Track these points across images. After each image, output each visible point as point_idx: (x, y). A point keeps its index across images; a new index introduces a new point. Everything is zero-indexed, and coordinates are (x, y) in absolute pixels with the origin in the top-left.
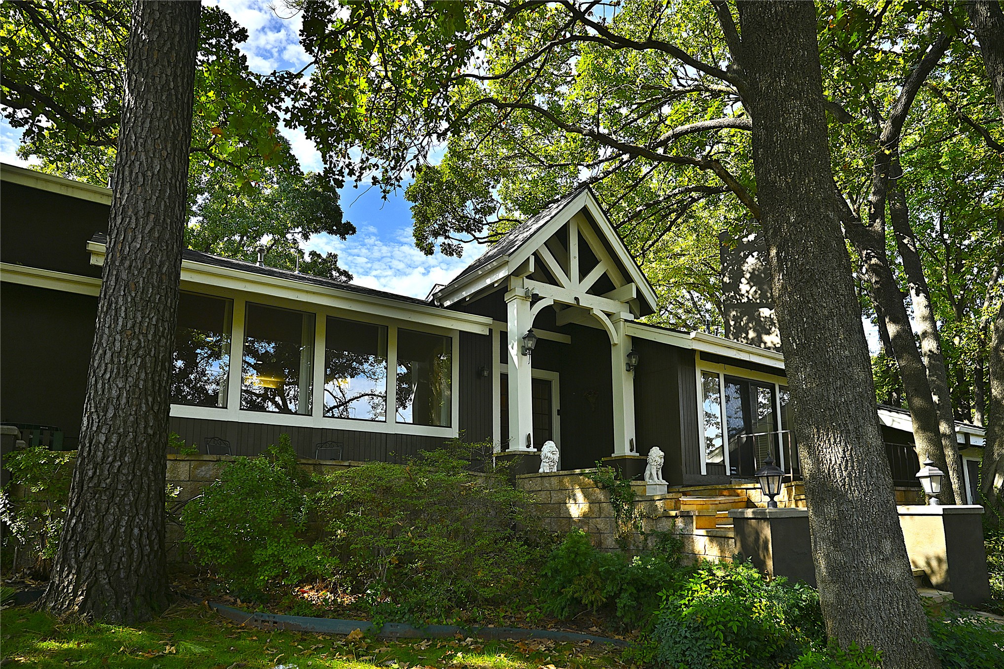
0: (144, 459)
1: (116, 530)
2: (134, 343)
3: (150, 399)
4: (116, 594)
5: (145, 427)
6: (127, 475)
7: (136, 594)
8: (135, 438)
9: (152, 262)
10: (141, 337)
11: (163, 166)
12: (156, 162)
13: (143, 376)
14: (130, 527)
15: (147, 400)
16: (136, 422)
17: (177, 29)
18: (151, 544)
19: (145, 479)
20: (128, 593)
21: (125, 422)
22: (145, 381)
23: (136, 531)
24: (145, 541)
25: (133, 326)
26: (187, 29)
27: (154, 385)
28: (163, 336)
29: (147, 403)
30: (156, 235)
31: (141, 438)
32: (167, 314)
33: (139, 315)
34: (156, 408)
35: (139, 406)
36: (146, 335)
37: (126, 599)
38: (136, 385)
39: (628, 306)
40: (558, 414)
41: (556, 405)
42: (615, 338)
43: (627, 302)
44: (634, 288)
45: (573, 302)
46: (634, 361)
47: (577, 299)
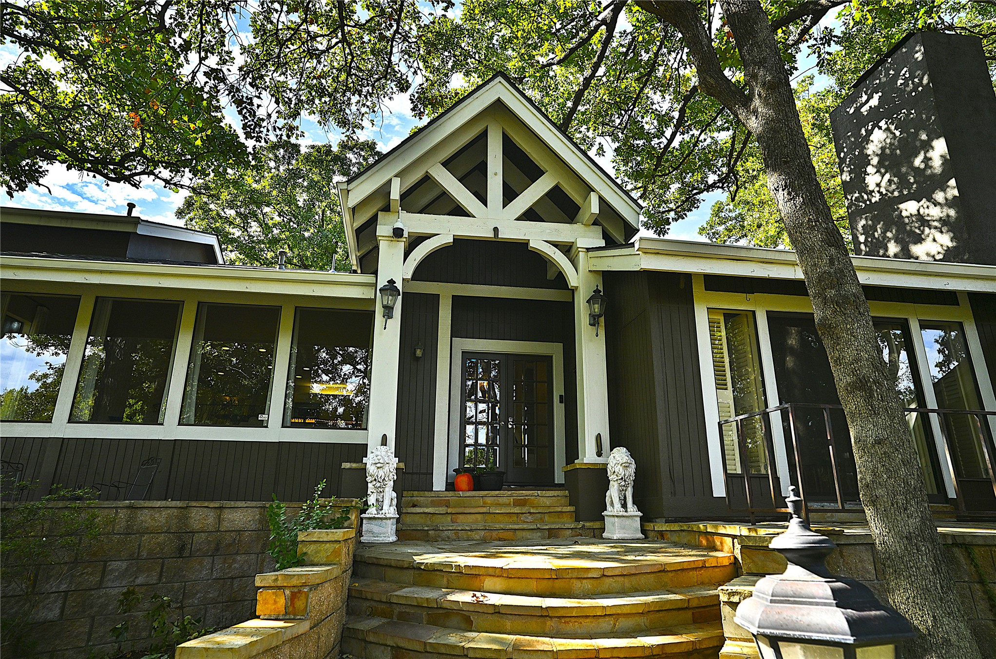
39: (599, 229)
40: (561, 402)
41: (558, 389)
42: (573, 279)
43: (595, 223)
44: (594, 199)
45: (490, 234)
46: (597, 308)
47: (496, 230)
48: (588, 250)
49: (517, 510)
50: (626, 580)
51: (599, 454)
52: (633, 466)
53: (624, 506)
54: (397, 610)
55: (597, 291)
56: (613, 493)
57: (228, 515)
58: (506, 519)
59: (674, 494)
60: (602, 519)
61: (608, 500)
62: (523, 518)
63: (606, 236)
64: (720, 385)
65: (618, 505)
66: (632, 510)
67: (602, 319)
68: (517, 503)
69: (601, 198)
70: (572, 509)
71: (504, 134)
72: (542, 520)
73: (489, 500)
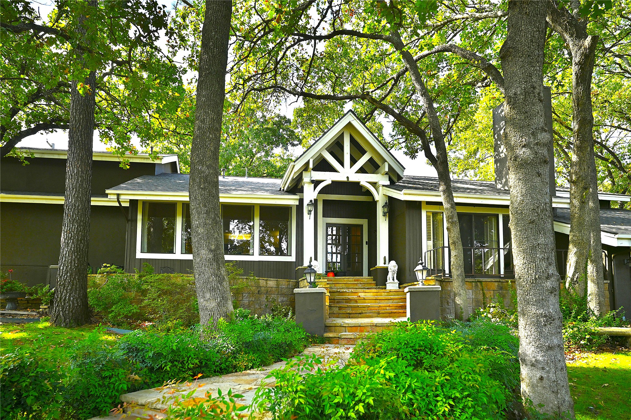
0: (74, 274)
1: (65, 298)
2: (70, 235)
3: (76, 254)
4: (65, 318)
5: (74, 264)
6: (68, 280)
7: (71, 319)
8: (71, 268)
9: (75, 205)
10: (72, 233)
11: (78, 170)
12: (75, 169)
13: (73, 246)
14: (70, 297)
15: (75, 254)
16: (71, 262)
17: (82, 116)
18: (77, 303)
19: (75, 281)
20: (69, 318)
21: (68, 262)
22: (74, 248)
23: (72, 298)
24: (75, 302)
25: (70, 229)
26: (86, 115)
27: (77, 249)
28: (80, 231)
29: (75, 256)
30: (76, 196)
31: (73, 267)
32: (82, 224)
33: (71, 225)
34: (78, 257)
35: (72, 256)
36: (74, 232)
37: (68, 320)
38: (71, 249)
39: (387, 176)
40: (366, 244)
41: (365, 239)
42: (377, 197)
43: (386, 174)
44: (386, 165)
45: (346, 180)
46: (386, 210)
47: (348, 177)
48: (383, 186)
49: (356, 282)
50: (396, 293)
51: (385, 264)
52: (397, 267)
53: (393, 280)
54: (336, 301)
55: (386, 203)
56: (390, 276)
57: (269, 282)
58: (353, 285)
59: (410, 275)
60: (386, 285)
61: (388, 278)
62: (358, 285)
63: (390, 179)
64: (429, 239)
65: (391, 279)
66: (396, 281)
67: (388, 214)
68: (355, 281)
69: (389, 165)
70: (375, 282)
71: (350, 134)
72: (364, 286)
73: (345, 280)
